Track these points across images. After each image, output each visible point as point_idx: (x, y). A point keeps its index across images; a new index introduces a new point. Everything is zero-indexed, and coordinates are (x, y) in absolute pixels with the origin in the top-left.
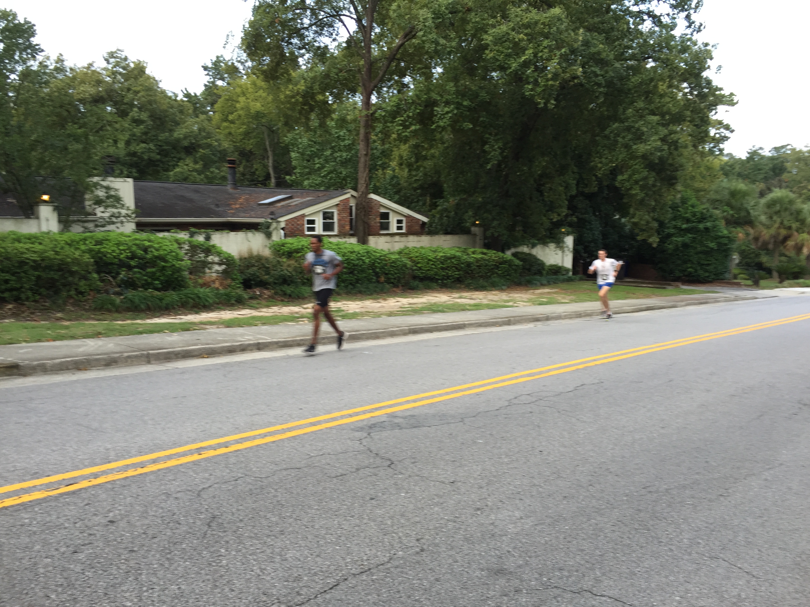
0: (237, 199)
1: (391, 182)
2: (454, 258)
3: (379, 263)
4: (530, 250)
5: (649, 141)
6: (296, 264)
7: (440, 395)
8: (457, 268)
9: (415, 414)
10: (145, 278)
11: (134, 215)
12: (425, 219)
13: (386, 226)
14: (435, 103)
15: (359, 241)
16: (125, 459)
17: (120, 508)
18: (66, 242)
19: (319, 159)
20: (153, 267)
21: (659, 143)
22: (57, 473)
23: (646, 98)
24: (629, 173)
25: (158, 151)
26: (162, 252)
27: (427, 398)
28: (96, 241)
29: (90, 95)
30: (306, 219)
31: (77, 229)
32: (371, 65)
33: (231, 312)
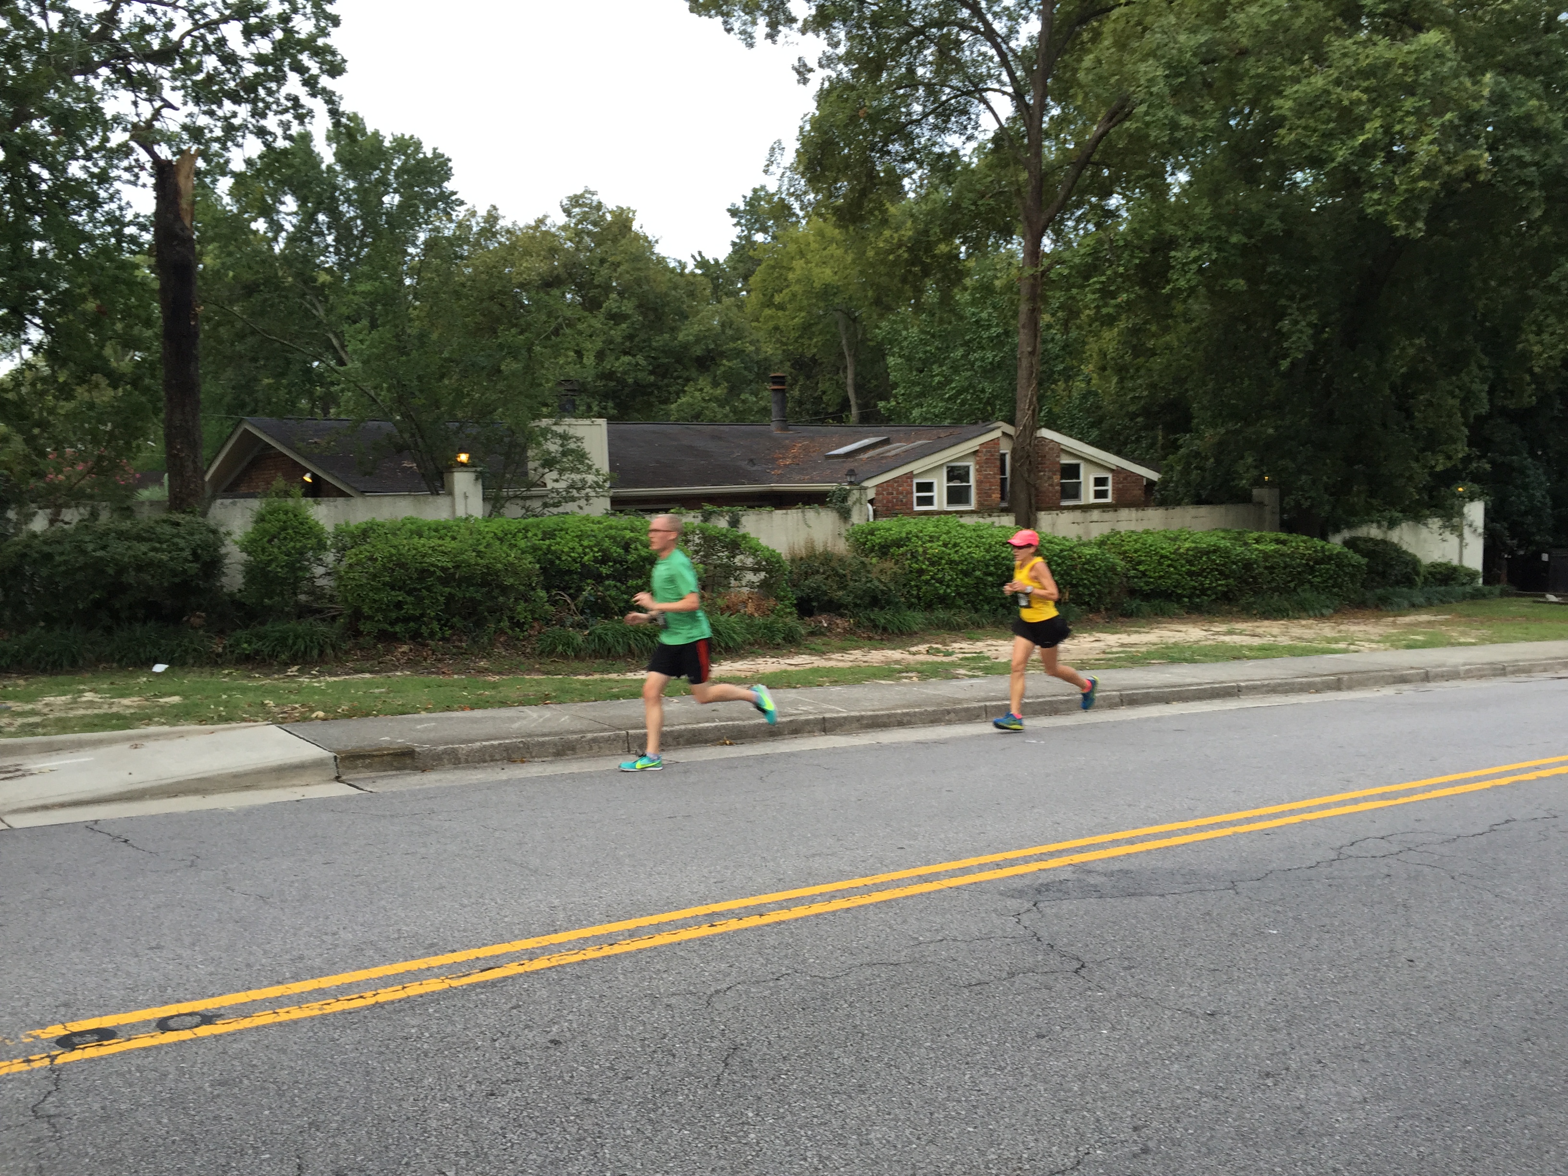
0: (787, 448)
1: (1082, 404)
2: (1215, 551)
4: (1384, 532)
6: (896, 569)
7: (1185, 832)
8: (1221, 573)
9: (1132, 868)
11: (607, 485)
12: (1154, 476)
13: (1074, 492)
14: (1172, 243)
16: (582, 926)
17: (570, 1017)
18: (495, 534)
19: (941, 366)
22: (468, 947)
25: (650, 368)
27: (1158, 836)
28: (544, 533)
29: (539, 274)
30: (916, 481)
31: (513, 511)
32: (1041, 178)
33: (775, 660)
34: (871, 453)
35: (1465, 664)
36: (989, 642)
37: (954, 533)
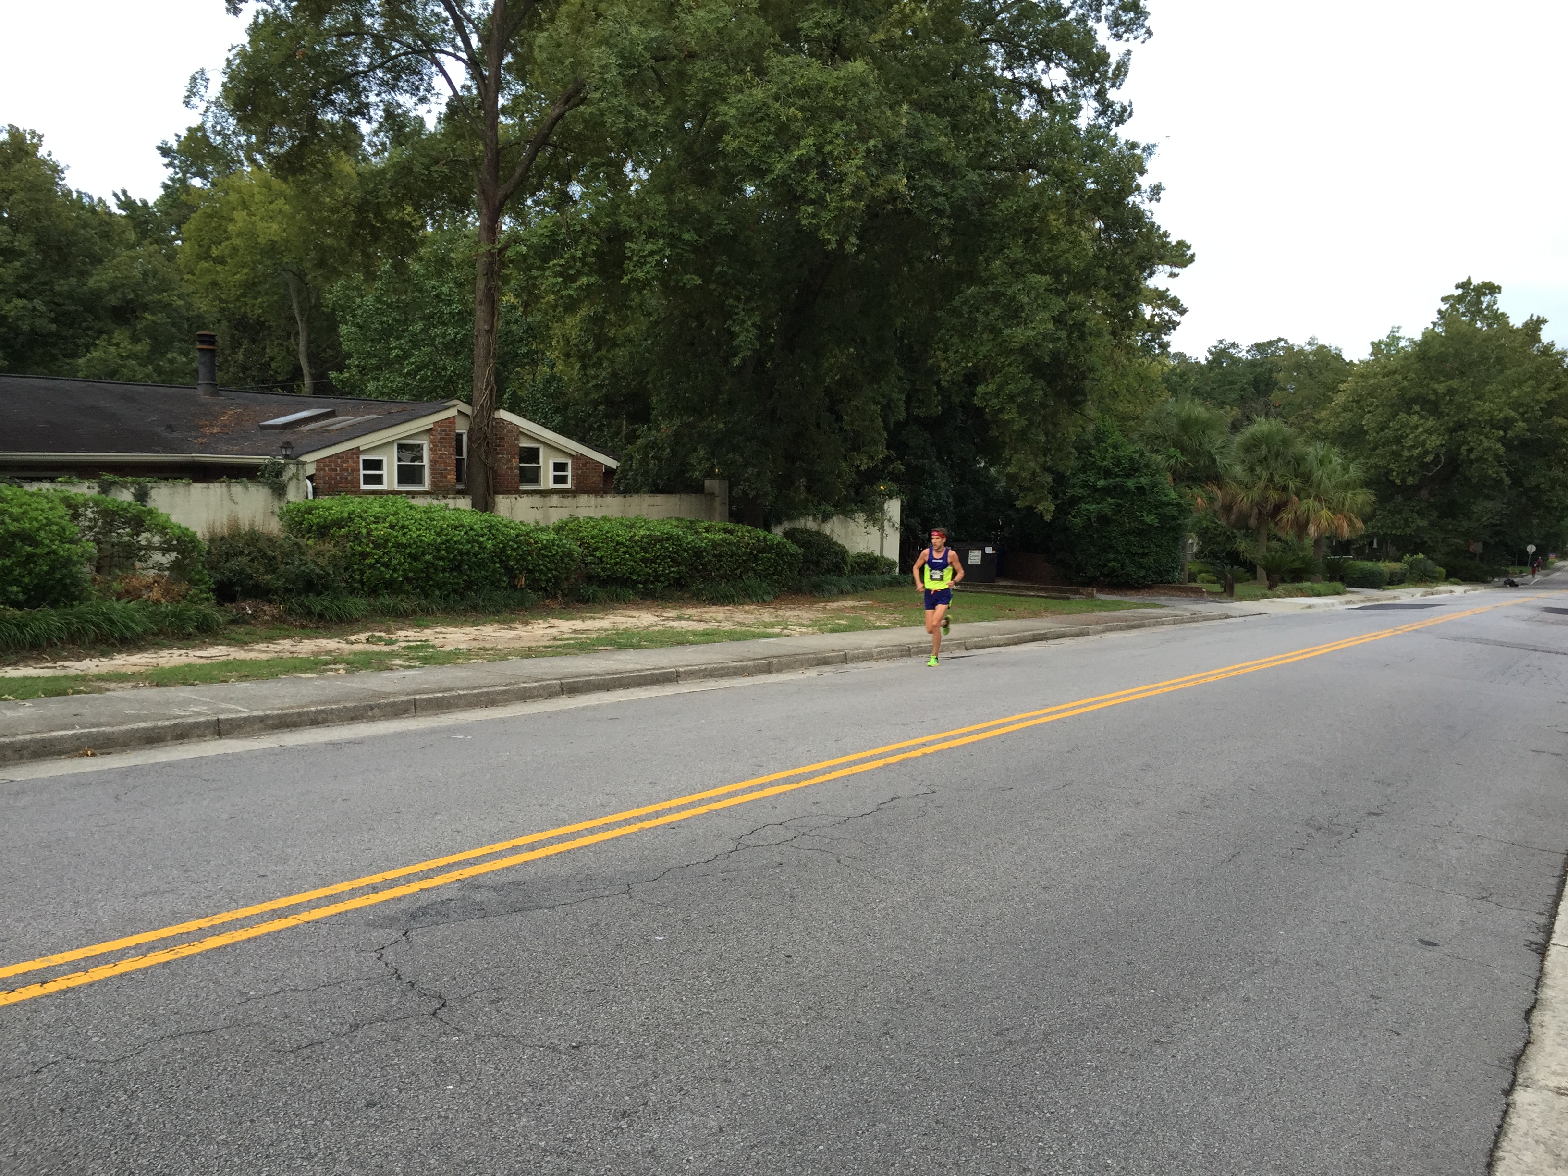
0: (216, 415)
1: (545, 389)
2: (668, 539)
3: (514, 550)
4: (819, 525)
5: (1032, 322)
6: (334, 551)
7: (592, 831)
8: (674, 560)
12: (612, 463)
13: (533, 476)
14: (628, 235)
15: (474, 505)
19: (398, 338)
20: (9, 556)
21: (1051, 326)
23: (1026, 241)
24: (998, 380)
25: (52, 315)
26: (27, 525)
27: (560, 839)
30: (362, 457)
32: (498, 153)
33: (183, 652)
34: (313, 426)
35: (876, 647)
36: (438, 630)
37: (402, 514)
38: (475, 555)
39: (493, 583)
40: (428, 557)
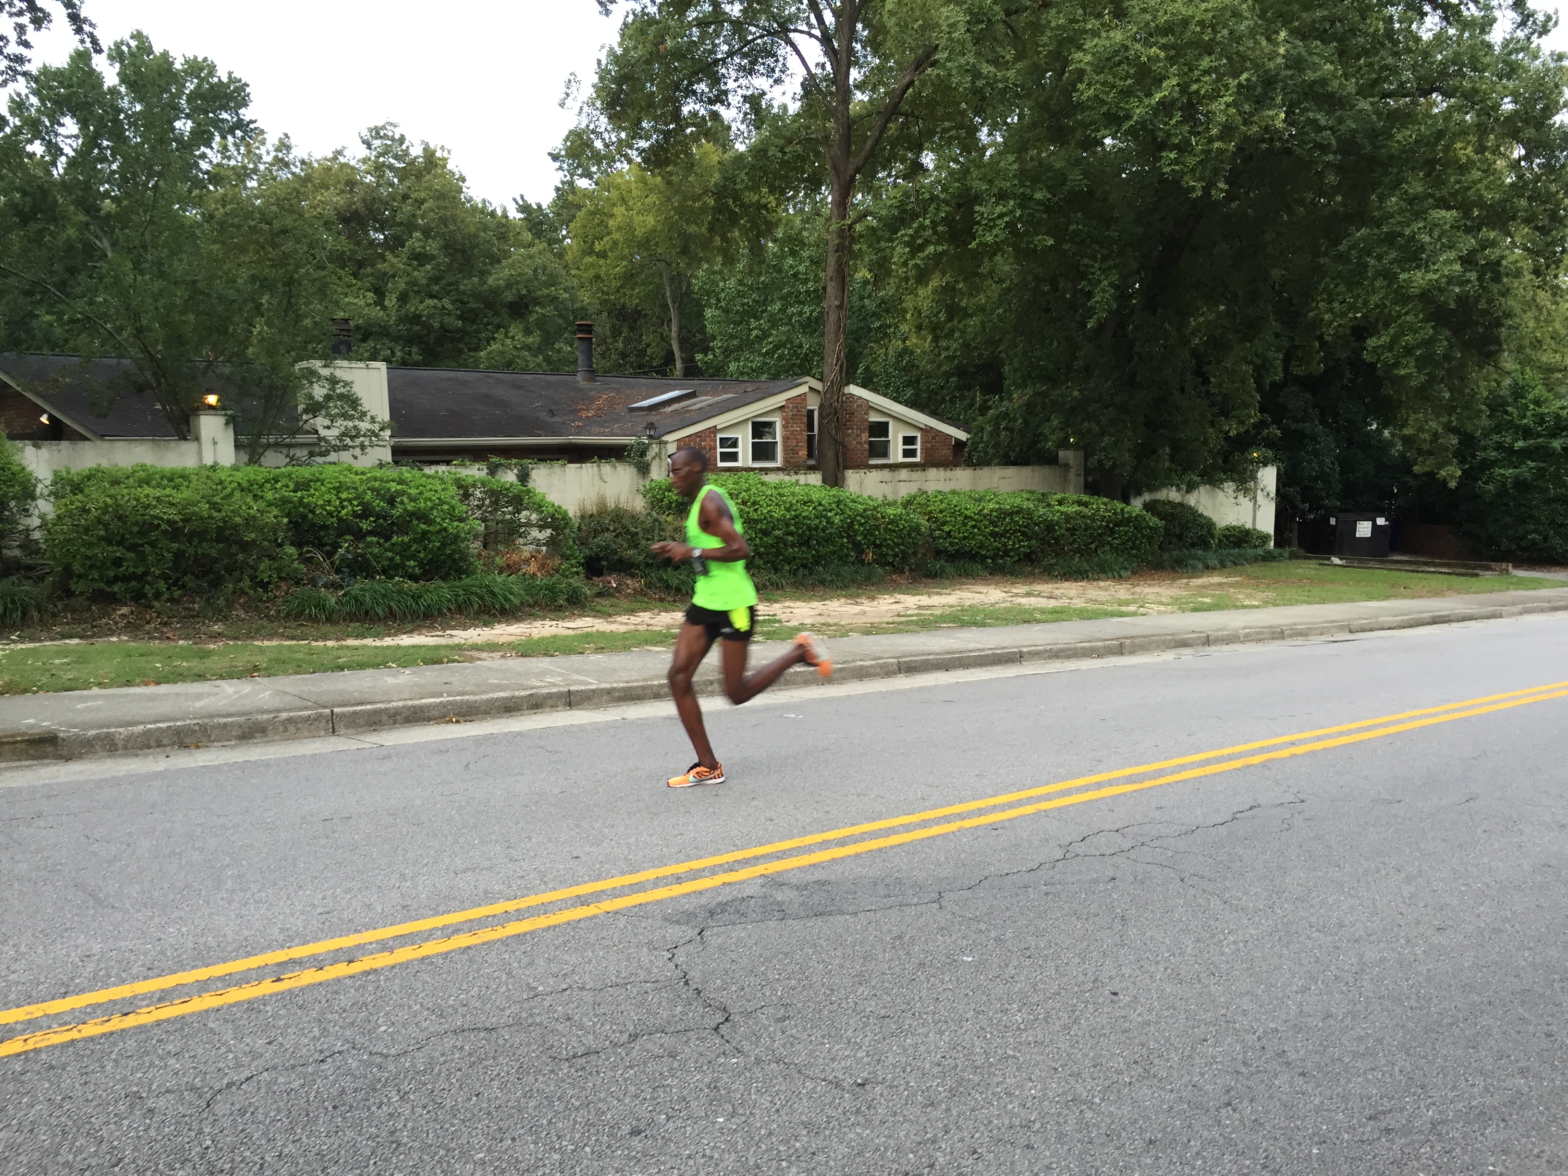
0: (592, 400)
1: (897, 362)
2: (1018, 513)
3: (861, 524)
4: (1183, 496)
5: (1434, 264)
8: (1024, 534)
10: (390, 554)
11: (388, 432)
12: (962, 436)
13: (882, 450)
14: (977, 199)
15: (824, 481)
18: (239, 484)
19: (758, 319)
20: (407, 534)
21: (1457, 267)
23: (1429, 173)
24: (1392, 331)
25: (458, 312)
26: (422, 505)
27: (873, 835)
28: (297, 484)
29: (336, 209)
30: (719, 436)
31: (274, 461)
32: (849, 127)
33: (554, 623)
34: (675, 406)
35: (1244, 628)
36: (787, 604)
37: (754, 490)
38: (823, 530)
39: (841, 558)
40: (777, 533)
